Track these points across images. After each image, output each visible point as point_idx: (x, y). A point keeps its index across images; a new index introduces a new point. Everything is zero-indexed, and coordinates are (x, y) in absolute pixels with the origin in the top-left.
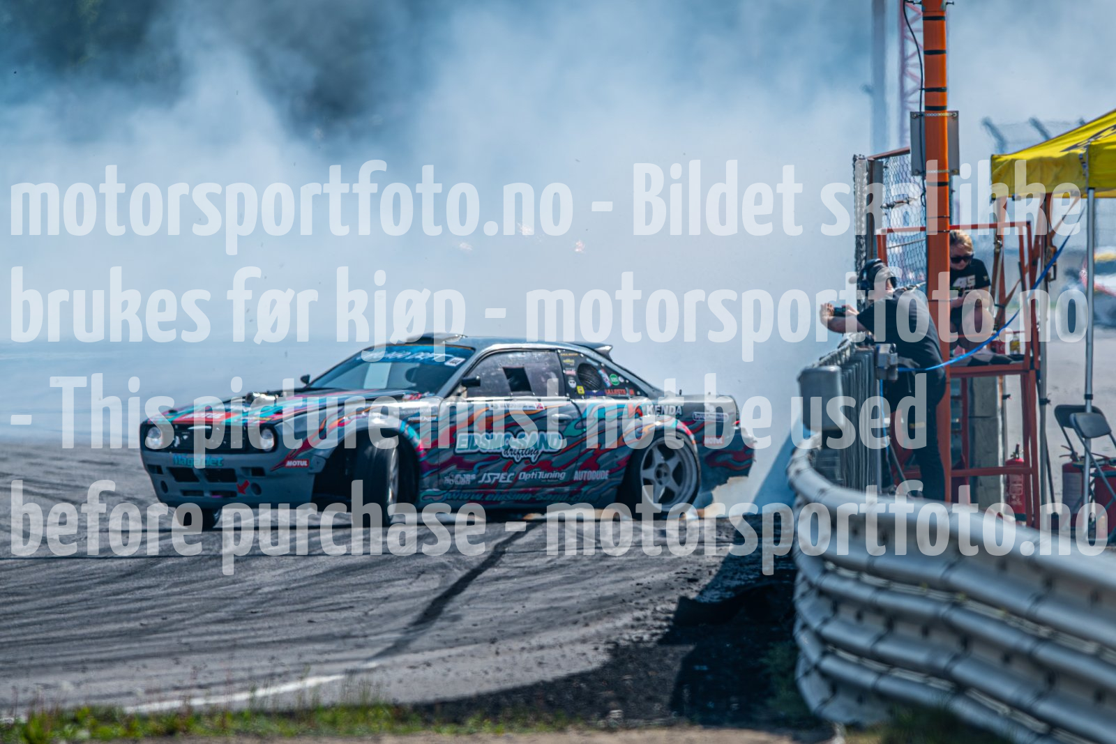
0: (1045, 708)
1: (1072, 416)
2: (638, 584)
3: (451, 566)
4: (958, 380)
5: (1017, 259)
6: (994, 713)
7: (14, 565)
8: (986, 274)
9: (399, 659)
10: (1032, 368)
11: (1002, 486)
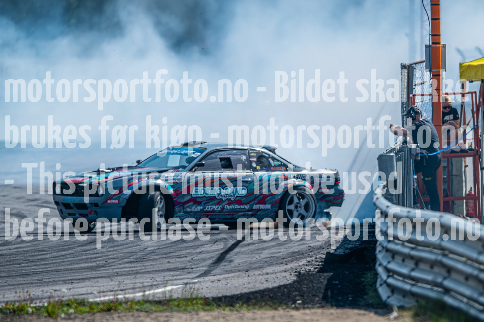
2: (309, 246)
3: (229, 239)
4: (446, 159)
5: (471, 108)
6: (462, 301)
8: (458, 114)
9: (207, 278)
10: (477, 154)
11: (464, 205)
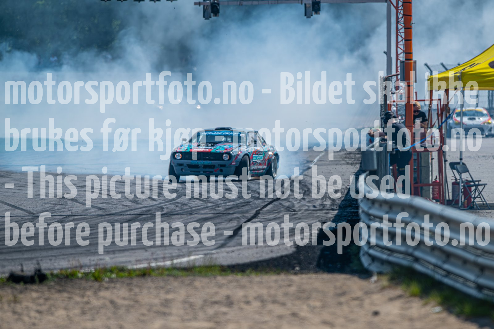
0: (447, 266)
1: (455, 166)
3: (241, 218)
4: (416, 153)
5: (436, 112)
6: (428, 268)
7: (90, 217)
8: (425, 117)
9: (223, 250)
11: (431, 190)
